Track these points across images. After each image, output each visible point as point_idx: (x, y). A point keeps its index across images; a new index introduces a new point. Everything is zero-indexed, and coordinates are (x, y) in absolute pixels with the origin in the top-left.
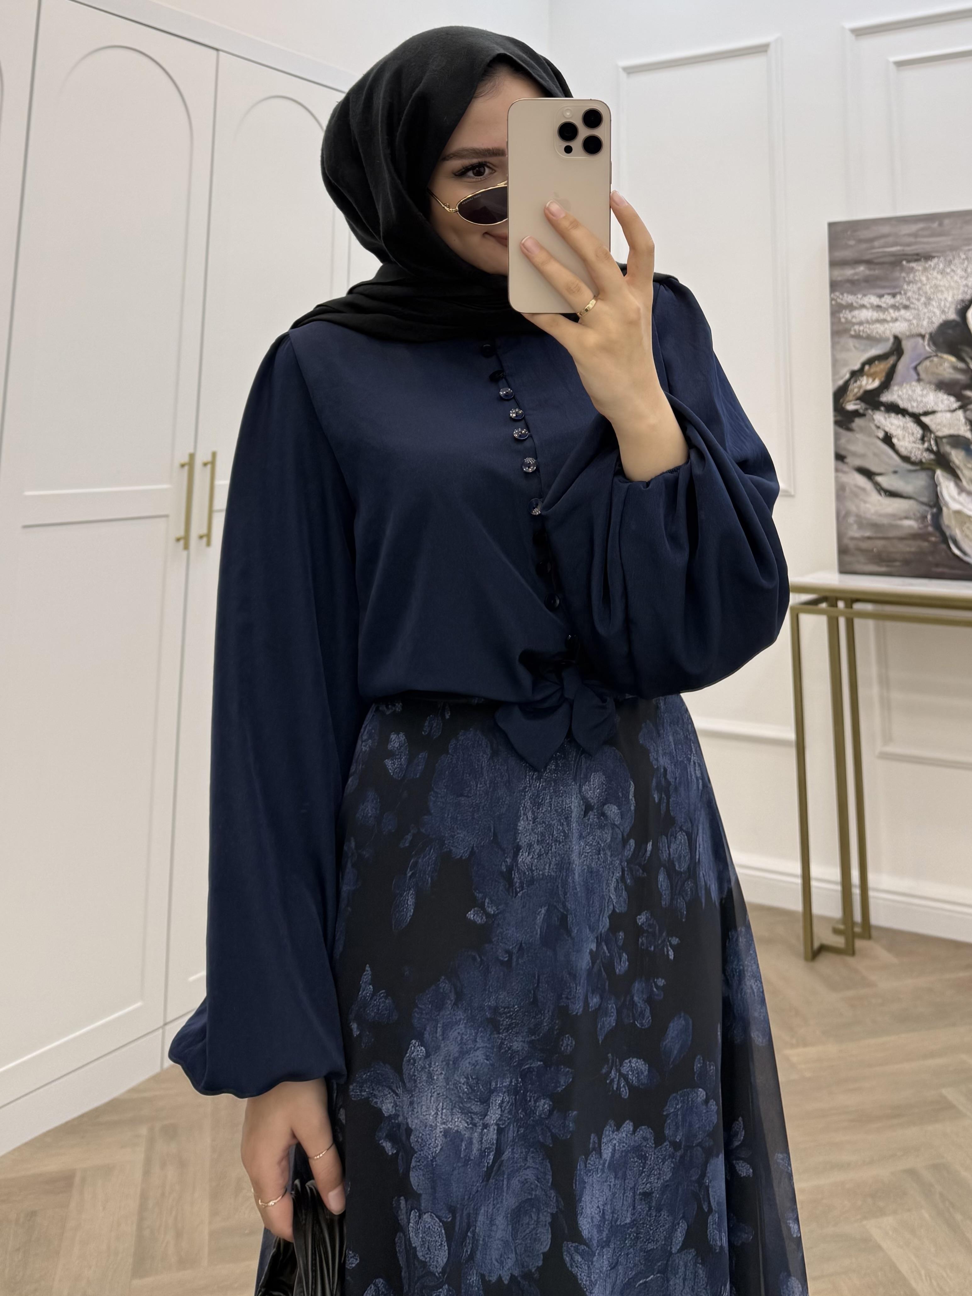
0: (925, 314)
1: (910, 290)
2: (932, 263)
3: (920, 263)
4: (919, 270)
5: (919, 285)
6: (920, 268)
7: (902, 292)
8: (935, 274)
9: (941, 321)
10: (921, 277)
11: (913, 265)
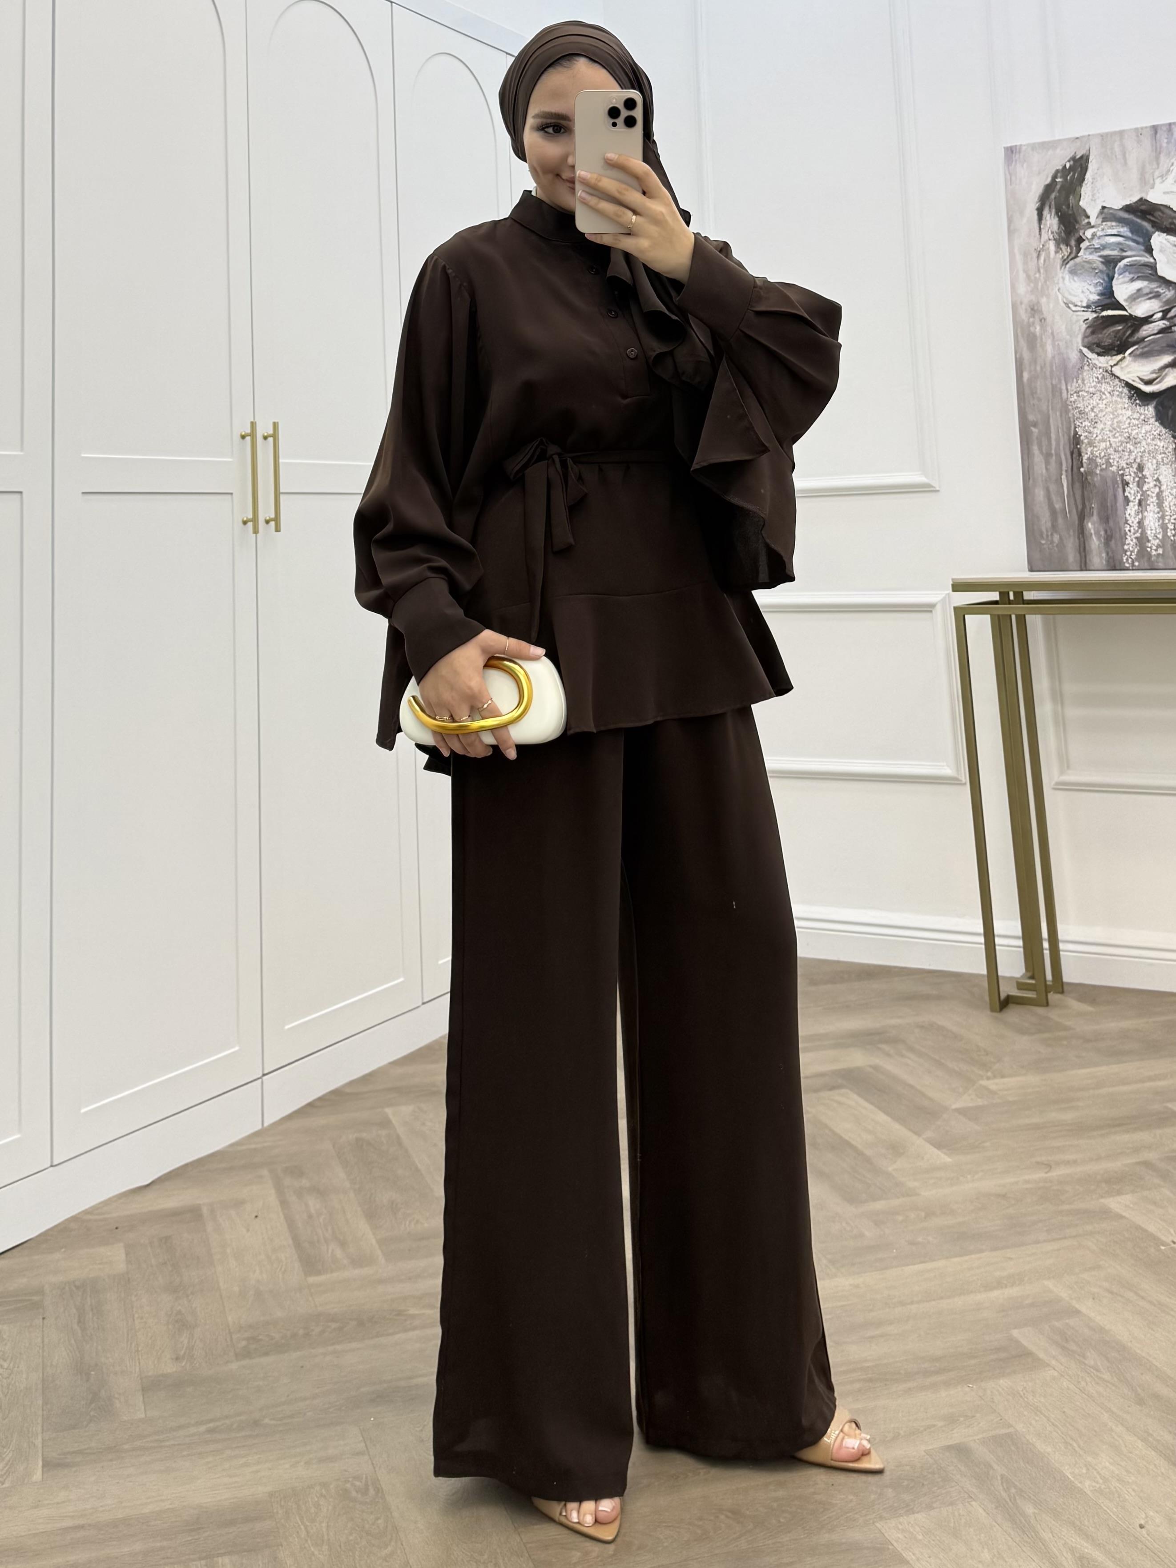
0: (1148, 444)
1: (1118, 462)
2: (1083, 435)
3: (1083, 450)
4: (1092, 450)
5: (1111, 451)
6: (1089, 449)
7: (1121, 472)
8: (1095, 432)
9: (1157, 424)
10: (1101, 448)
11: (1085, 458)
